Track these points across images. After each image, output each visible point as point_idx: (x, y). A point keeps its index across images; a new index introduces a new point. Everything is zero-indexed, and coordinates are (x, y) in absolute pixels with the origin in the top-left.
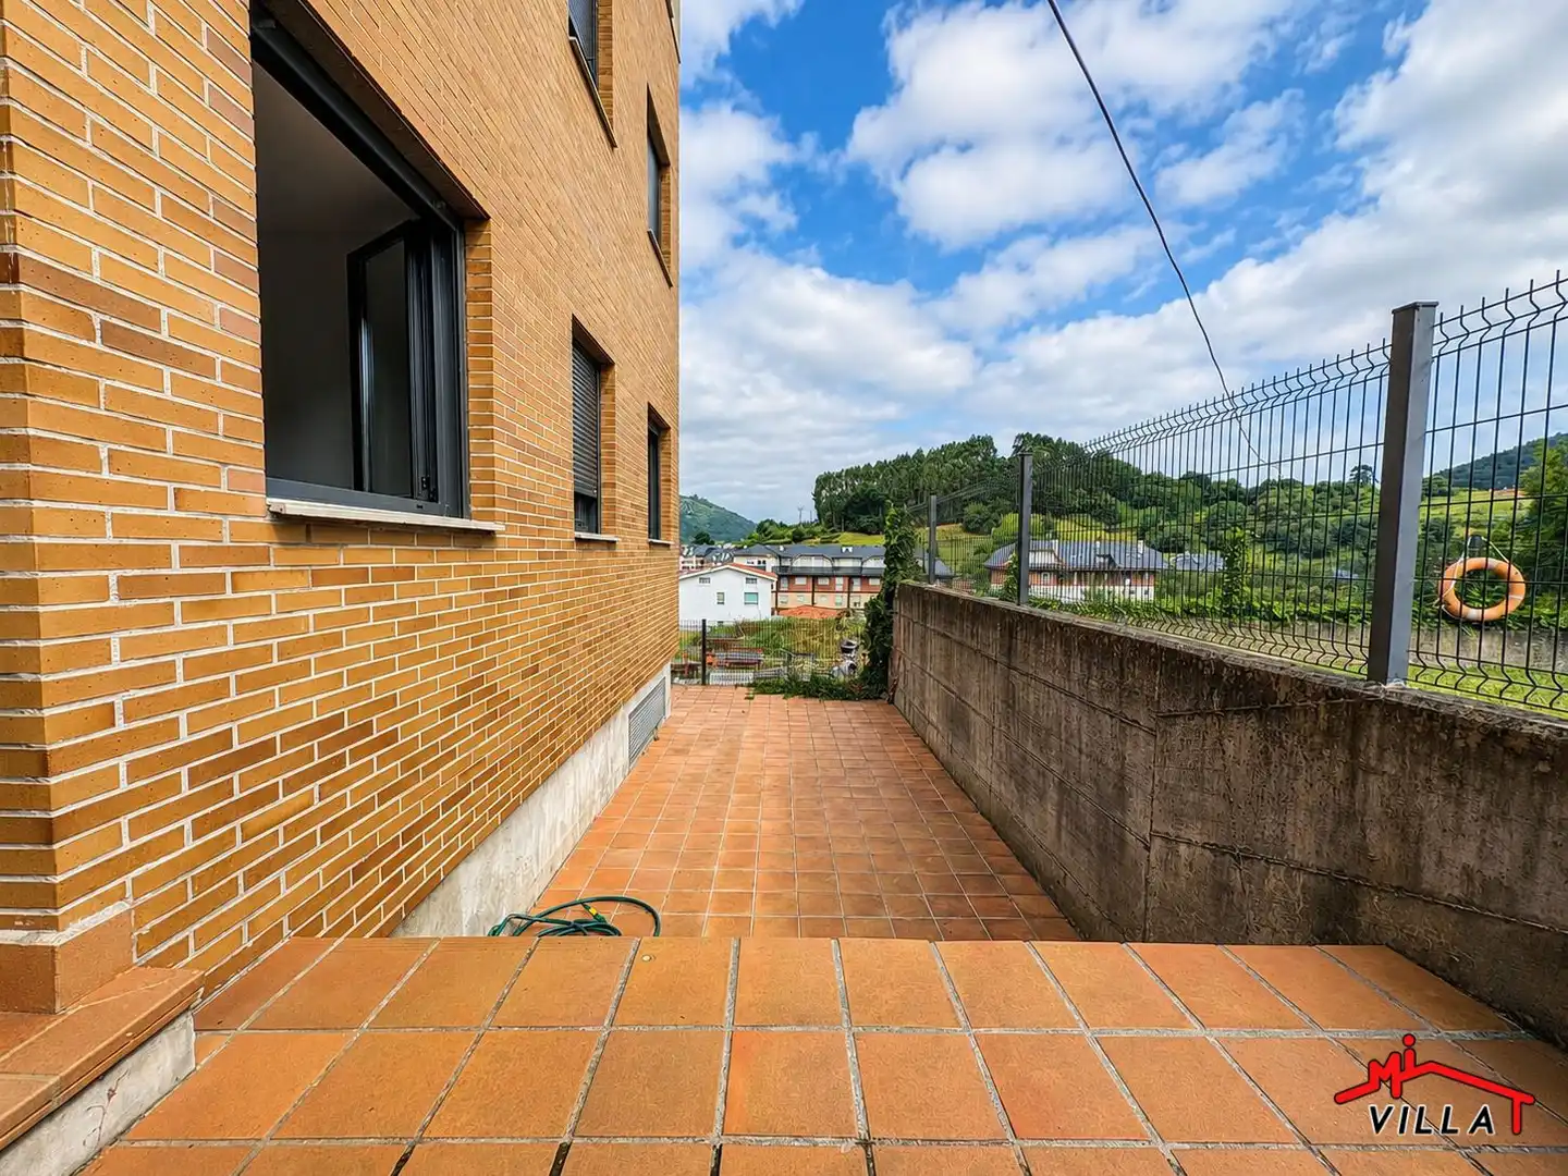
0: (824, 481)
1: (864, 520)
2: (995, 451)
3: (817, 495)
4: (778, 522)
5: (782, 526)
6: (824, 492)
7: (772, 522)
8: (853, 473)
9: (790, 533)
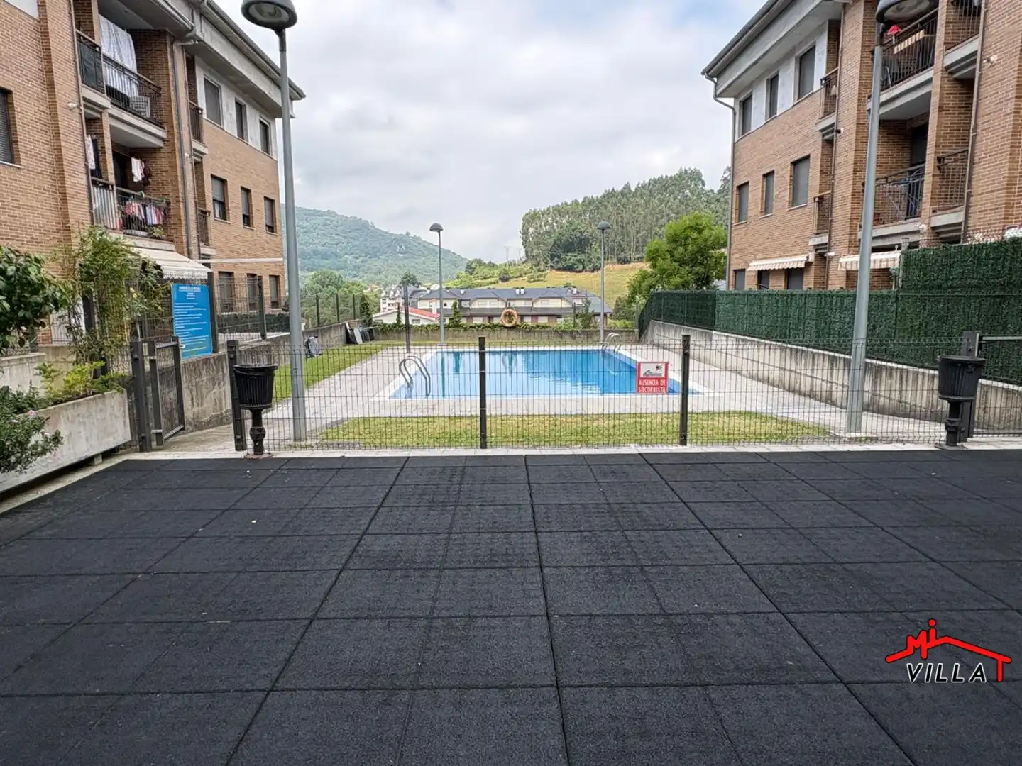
0: (531, 218)
1: (571, 258)
2: (704, 184)
3: (525, 233)
4: (487, 262)
5: (492, 266)
6: (531, 230)
7: (480, 262)
8: (559, 211)
9: (496, 272)
